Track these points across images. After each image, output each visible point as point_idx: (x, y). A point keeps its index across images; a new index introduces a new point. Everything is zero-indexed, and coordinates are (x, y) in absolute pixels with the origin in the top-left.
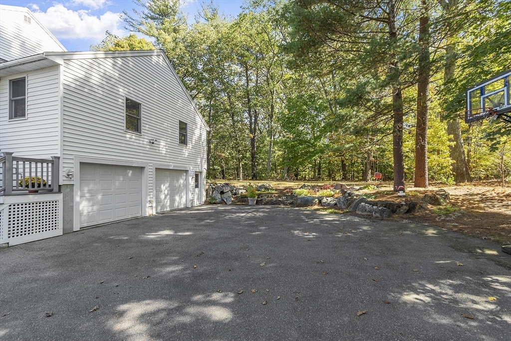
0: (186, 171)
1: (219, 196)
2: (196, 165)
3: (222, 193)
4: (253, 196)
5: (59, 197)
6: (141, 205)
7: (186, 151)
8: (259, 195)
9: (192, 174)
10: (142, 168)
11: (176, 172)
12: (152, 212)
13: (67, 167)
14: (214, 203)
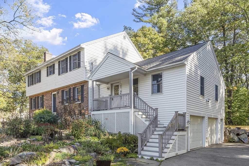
1: (236, 137)
2: (221, 115)
3: (238, 134)
5: (185, 133)
6: (202, 138)
7: (217, 105)
9: (219, 121)
10: (203, 117)
11: (213, 120)
12: (206, 145)
13: (188, 118)
14: (234, 142)
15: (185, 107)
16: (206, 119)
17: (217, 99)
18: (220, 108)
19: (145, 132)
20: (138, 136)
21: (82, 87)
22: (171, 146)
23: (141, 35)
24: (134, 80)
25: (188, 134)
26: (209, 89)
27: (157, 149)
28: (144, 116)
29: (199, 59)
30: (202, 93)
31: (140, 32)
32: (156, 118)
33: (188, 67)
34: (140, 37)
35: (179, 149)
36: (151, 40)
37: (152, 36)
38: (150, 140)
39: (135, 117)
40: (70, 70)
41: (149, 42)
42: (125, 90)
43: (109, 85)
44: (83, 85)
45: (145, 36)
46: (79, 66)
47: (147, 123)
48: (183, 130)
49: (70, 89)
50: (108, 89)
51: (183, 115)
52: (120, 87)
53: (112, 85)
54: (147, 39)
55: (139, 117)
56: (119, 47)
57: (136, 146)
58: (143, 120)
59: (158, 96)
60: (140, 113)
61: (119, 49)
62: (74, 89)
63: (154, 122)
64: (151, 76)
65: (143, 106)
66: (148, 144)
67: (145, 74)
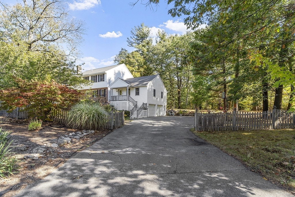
0: (162, 106)
1: (170, 113)
2: (164, 104)
3: (171, 112)
4: (181, 113)
5: (147, 110)
6: (154, 113)
7: (162, 100)
8: (183, 113)
9: (163, 107)
10: (155, 105)
11: (160, 106)
12: (156, 116)
13: (148, 105)
14: (169, 115)
15: (147, 101)
16: (156, 106)
17: (162, 97)
18: (164, 101)
19: (133, 109)
20: (130, 111)
21: (105, 90)
22: (141, 114)
23: (132, 57)
24: (129, 89)
25: (148, 110)
26: (158, 94)
27: (136, 115)
28: (132, 104)
29: (153, 83)
30: (154, 95)
31: (131, 55)
32: (137, 105)
33: (148, 87)
34: (131, 58)
35: (144, 116)
36: (137, 61)
37: (138, 58)
38: (134, 113)
39: (129, 104)
40: (99, 81)
41: (136, 62)
42: (124, 93)
43: (117, 90)
44: (105, 89)
45: (133, 57)
46: (104, 81)
47: (133, 107)
48: (146, 109)
49: (98, 90)
50: (117, 91)
51: (146, 104)
52: (122, 91)
53: (118, 90)
54: (134, 60)
55: (131, 104)
56: (121, 71)
57: (129, 115)
58: (132, 105)
59: (137, 96)
60: (131, 103)
61: (121, 72)
62: (100, 90)
63: (136, 106)
64: (135, 89)
65: (132, 100)
66: (133, 114)
67: (133, 87)
